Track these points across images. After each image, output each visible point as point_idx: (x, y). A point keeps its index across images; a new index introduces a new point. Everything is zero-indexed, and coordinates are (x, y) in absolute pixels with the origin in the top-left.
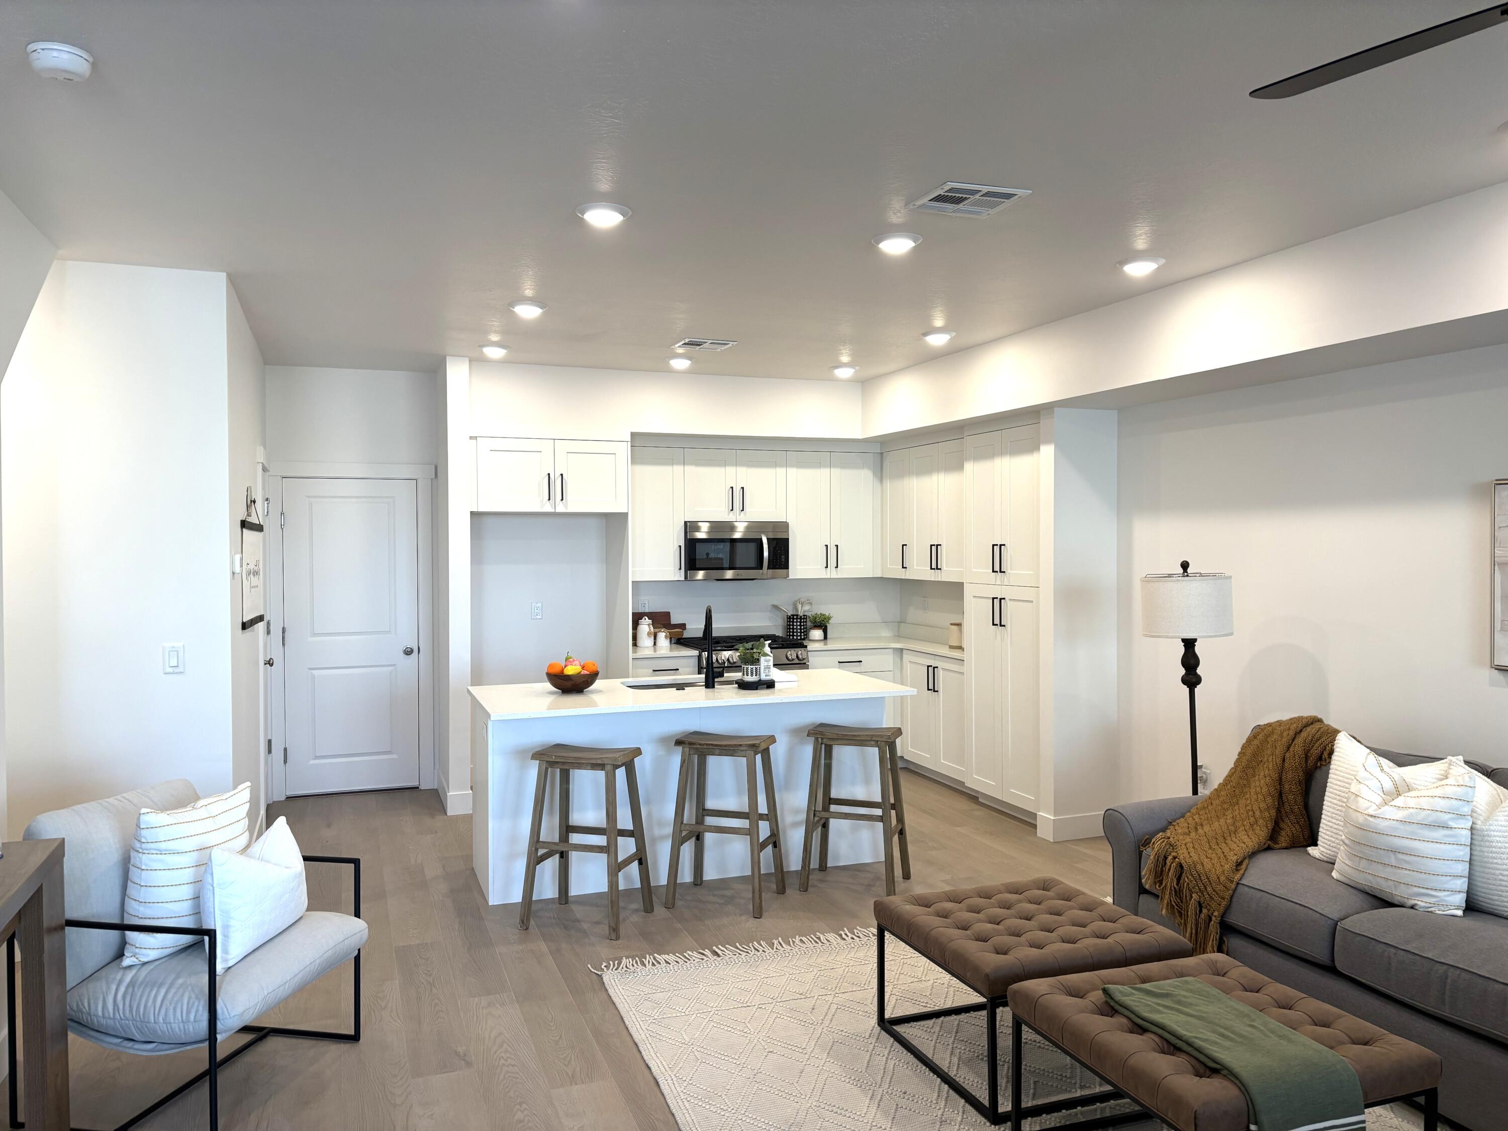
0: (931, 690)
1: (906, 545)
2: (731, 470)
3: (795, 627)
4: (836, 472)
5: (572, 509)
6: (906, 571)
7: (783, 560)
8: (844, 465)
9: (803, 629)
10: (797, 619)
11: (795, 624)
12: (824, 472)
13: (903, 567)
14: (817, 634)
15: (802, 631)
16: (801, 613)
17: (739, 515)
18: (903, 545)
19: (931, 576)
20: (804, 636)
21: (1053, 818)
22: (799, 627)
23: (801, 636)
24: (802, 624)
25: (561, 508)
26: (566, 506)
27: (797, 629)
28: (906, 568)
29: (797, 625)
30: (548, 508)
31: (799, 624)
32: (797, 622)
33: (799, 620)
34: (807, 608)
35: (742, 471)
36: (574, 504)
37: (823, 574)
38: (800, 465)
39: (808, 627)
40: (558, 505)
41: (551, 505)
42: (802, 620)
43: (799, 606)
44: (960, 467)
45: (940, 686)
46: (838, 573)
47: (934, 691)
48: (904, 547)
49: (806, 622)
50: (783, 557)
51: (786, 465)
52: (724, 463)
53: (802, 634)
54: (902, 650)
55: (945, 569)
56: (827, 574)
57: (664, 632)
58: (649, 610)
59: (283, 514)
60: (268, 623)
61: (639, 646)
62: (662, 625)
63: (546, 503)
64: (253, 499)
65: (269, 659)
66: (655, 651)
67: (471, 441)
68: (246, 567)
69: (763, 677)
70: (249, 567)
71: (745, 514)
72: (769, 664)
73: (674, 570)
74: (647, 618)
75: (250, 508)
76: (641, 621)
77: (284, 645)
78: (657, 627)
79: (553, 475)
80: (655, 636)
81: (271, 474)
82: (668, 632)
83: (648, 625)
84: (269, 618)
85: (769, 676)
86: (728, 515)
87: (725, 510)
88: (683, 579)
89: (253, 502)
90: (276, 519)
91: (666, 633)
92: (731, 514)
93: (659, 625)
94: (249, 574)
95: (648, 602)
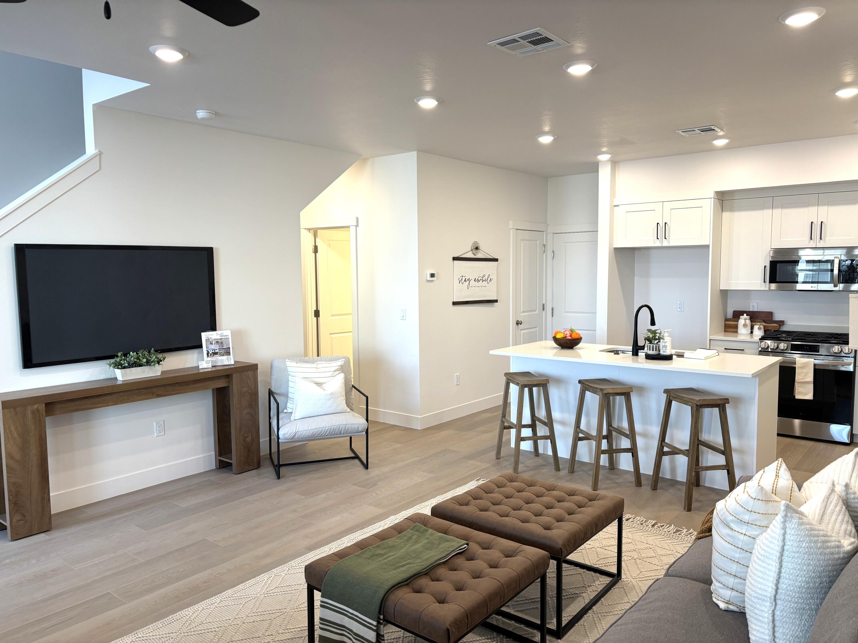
2: (813, 210)
5: (672, 244)
7: (855, 276)
17: (819, 242)
25: (665, 244)
26: (669, 243)
30: (657, 244)
35: (824, 210)
36: (674, 241)
40: (664, 241)
41: (660, 242)
52: (807, 205)
57: (760, 326)
58: (753, 310)
59: (553, 252)
60: (543, 305)
61: (739, 332)
62: (762, 321)
63: (656, 241)
64: (477, 247)
65: (518, 321)
66: (752, 337)
67: (615, 208)
68: (460, 277)
69: (662, 353)
70: (465, 278)
71: (825, 242)
72: (666, 345)
73: (761, 283)
74: (745, 315)
75: (474, 251)
76: (741, 316)
77: (552, 316)
78: (754, 322)
79: (661, 224)
80: (752, 328)
81: (548, 232)
82: (764, 327)
83: (744, 319)
84: (544, 303)
85: (665, 352)
86: (809, 243)
87: (806, 239)
88: (767, 289)
89: (477, 248)
90: (550, 254)
91: (762, 326)
92: (812, 241)
93: (759, 321)
94: (465, 281)
95: (751, 304)
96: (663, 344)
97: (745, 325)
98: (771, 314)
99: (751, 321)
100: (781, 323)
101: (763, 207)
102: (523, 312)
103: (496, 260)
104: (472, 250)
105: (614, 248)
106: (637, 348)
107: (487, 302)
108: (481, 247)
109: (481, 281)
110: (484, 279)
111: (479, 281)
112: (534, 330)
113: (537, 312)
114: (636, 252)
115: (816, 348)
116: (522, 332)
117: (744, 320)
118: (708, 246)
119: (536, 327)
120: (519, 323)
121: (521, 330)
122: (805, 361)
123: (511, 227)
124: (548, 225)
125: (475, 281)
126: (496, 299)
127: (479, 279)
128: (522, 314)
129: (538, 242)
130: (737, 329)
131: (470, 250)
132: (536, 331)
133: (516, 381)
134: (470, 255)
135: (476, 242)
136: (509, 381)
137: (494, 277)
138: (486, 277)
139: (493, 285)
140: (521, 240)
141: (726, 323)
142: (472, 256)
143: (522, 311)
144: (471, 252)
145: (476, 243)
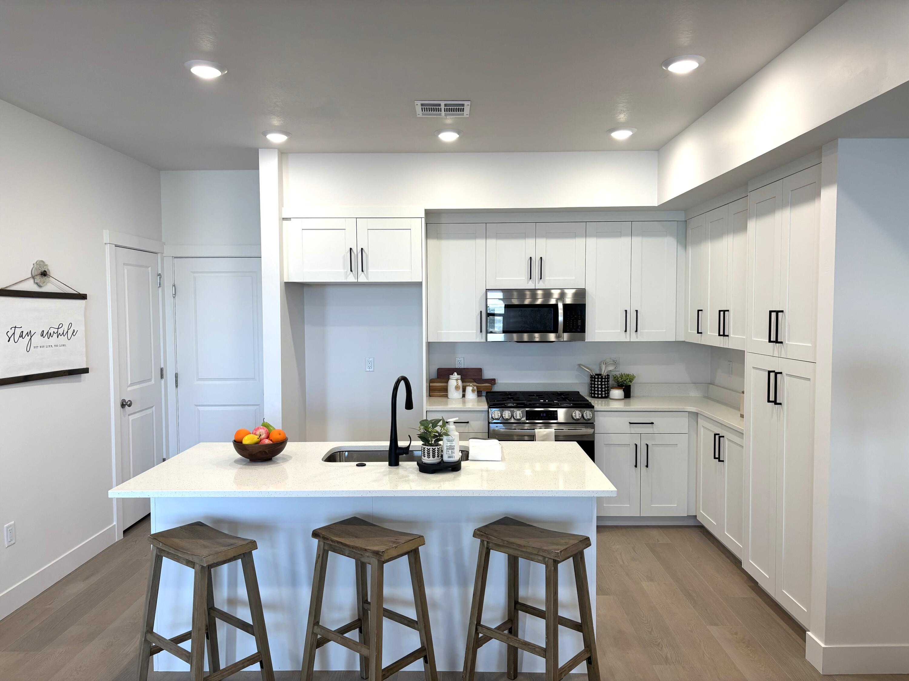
0: (717, 458)
1: (702, 310)
2: (530, 242)
3: (596, 386)
4: (637, 240)
5: (372, 279)
6: (701, 336)
7: (579, 324)
8: (643, 234)
9: (605, 388)
10: (598, 378)
11: (596, 383)
12: (625, 241)
13: (698, 333)
14: (617, 393)
15: (604, 390)
16: (604, 373)
17: (538, 283)
18: (698, 311)
19: (720, 342)
20: (605, 394)
21: (823, 645)
22: (600, 386)
23: (602, 394)
24: (603, 383)
25: (362, 279)
26: (367, 277)
27: (598, 388)
28: (701, 333)
29: (598, 385)
30: (351, 279)
31: (599, 383)
32: (598, 381)
33: (600, 380)
34: (611, 368)
35: (542, 242)
36: (375, 275)
37: (623, 338)
38: (599, 235)
39: (610, 386)
40: (361, 275)
41: (353, 276)
42: (603, 380)
43: (603, 367)
44: (742, 228)
45: (725, 455)
46: (639, 336)
47: (719, 461)
48: (700, 312)
49: (608, 381)
50: (579, 321)
51: (586, 235)
52: (523, 236)
53: (603, 393)
54: (697, 414)
55: (731, 336)
56: (626, 338)
57: (473, 387)
58: (460, 367)
59: (174, 286)
60: (162, 370)
61: (449, 397)
62: (473, 380)
63: (350, 274)
64: (45, 271)
65: (124, 400)
66: (464, 403)
67: (284, 222)
68: (9, 330)
69: (446, 458)
70: (21, 330)
71: (544, 282)
72: (453, 445)
73: (476, 332)
74: (456, 373)
75: (38, 280)
76: (450, 376)
77: (177, 386)
78: (466, 382)
79: (354, 250)
80: (464, 390)
81: (164, 255)
82: (477, 387)
83: (456, 379)
84: (162, 366)
85: (452, 457)
86: (528, 283)
87: (524, 278)
88: (484, 340)
89: (44, 274)
90: (169, 290)
91: (475, 388)
92: (530, 282)
93: (470, 380)
94: (21, 336)
95: (457, 359)
96: (449, 445)
97: (457, 388)
98: (480, 370)
99: (463, 382)
100: (493, 381)
101: (474, 236)
102: (132, 384)
103: (83, 297)
104: (33, 277)
105: (285, 282)
106: (398, 451)
107: (69, 375)
108: (53, 271)
109: (55, 335)
110: (61, 331)
111: (50, 335)
112: (149, 411)
113: (153, 382)
114: (306, 289)
115: (554, 414)
116: (131, 418)
117: (454, 381)
118: (420, 284)
119: (153, 407)
120: (125, 405)
121: (129, 415)
122: (545, 433)
123: (106, 239)
124: (164, 244)
125: (42, 335)
126: (84, 366)
127: (51, 331)
128: (129, 389)
129: (150, 269)
130: (447, 392)
131: (30, 276)
132: (153, 413)
133: (186, 557)
134: (30, 286)
135: (42, 261)
136: (162, 554)
137: (80, 328)
138: (65, 328)
139: (79, 342)
140: (124, 264)
141: (431, 384)
142: (35, 289)
143: (129, 383)
144: (32, 281)
145: (42, 263)
